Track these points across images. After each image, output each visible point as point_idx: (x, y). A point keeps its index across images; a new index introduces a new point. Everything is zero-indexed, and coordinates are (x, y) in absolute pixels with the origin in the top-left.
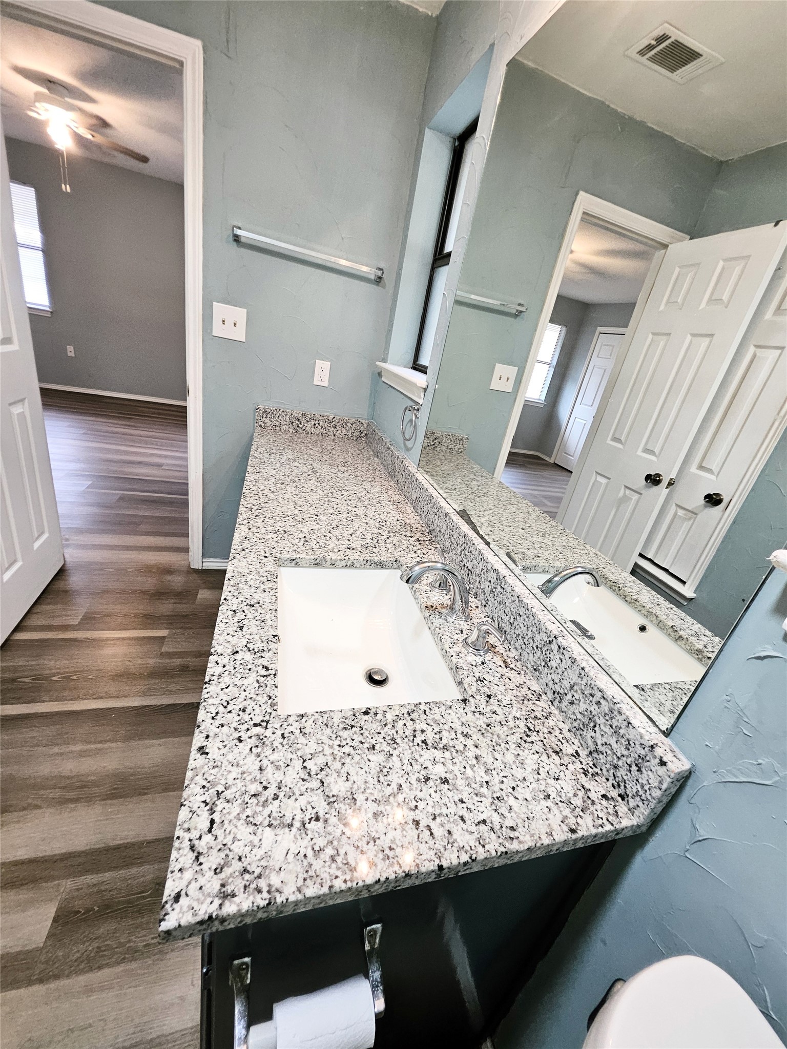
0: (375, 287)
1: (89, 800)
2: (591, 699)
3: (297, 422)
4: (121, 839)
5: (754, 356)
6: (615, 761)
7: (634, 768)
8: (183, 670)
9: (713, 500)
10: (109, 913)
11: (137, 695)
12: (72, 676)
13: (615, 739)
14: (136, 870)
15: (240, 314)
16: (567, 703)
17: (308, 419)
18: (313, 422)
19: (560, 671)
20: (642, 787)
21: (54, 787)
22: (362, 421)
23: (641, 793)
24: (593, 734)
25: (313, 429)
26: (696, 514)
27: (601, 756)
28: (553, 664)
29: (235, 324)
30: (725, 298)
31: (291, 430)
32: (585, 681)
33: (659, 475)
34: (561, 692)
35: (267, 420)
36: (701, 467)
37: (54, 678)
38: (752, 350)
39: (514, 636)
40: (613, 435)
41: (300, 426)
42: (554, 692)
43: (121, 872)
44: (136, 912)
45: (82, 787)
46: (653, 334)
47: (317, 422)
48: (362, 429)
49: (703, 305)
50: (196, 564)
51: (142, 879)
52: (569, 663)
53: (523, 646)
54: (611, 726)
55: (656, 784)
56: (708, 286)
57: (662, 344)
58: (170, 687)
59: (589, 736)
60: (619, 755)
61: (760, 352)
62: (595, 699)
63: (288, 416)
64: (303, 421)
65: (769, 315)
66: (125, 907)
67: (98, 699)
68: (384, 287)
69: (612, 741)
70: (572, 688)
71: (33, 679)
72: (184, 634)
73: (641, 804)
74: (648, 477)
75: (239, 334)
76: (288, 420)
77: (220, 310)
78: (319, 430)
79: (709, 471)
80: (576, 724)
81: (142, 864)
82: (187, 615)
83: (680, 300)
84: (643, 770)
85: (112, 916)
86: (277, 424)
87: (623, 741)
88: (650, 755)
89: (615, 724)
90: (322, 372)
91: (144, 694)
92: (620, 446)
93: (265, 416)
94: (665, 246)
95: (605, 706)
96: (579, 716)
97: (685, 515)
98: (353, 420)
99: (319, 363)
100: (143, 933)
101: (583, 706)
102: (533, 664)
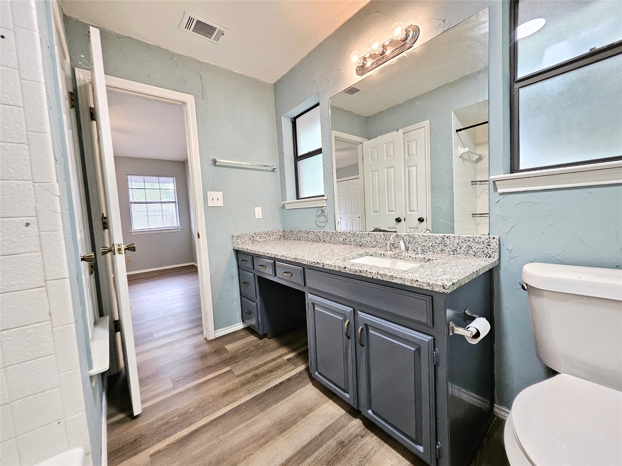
0: (272, 173)
1: (273, 438)
2: (466, 241)
3: (252, 238)
4: (306, 441)
5: (409, 170)
6: (482, 250)
7: (488, 246)
8: (256, 377)
9: (421, 220)
10: (331, 464)
11: (245, 395)
12: (200, 405)
13: (479, 245)
14: (325, 445)
15: (220, 194)
16: (459, 250)
17: (257, 235)
18: (259, 236)
19: (451, 243)
20: (493, 249)
21: (248, 445)
22: (280, 230)
23: (493, 250)
24: (472, 250)
25: (260, 239)
26: (418, 228)
27: (478, 253)
28: (448, 243)
29: (218, 199)
30: (392, 154)
31: (250, 243)
32: (461, 239)
33: (399, 218)
34: (455, 248)
35: (239, 241)
36: (410, 211)
37: (191, 411)
38: (407, 168)
39: (427, 248)
40: (373, 211)
41: (254, 239)
42: (453, 251)
43: (320, 450)
44: (342, 456)
45: (263, 436)
46: (387, 168)
47: (261, 236)
48: (281, 234)
49: (385, 158)
50: (211, 337)
51: (332, 447)
52: (453, 238)
53: (433, 248)
54: (476, 243)
55: (496, 244)
56: (384, 151)
57: (377, 174)
58: (259, 384)
59: (471, 252)
60: (482, 248)
61: (410, 168)
62: (467, 240)
63: (248, 236)
64: (255, 236)
65: (407, 157)
66: (336, 458)
67: (226, 406)
68: (276, 172)
69: (479, 246)
70: (458, 244)
71: (179, 417)
72: (239, 365)
73: (495, 253)
74: (396, 219)
75: (220, 203)
76: (248, 238)
77: (210, 194)
78: (262, 240)
79: (414, 211)
80: (465, 253)
81: (325, 442)
82: (231, 358)
83: (376, 158)
84: (491, 245)
85: (334, 464)
86: (244, 241)
87: (481, 243)
88: (490, 239)
89: (476, 241)
90: (258, 212)
91: (249, 392)
92: (378, 214)
93: (237, 239)
94: (362, 143)
95: (471, 240)
96: (465, 250)
97: (414, 230)
98: (276, 231)
99: (256, 209)
100: (353, 460)
101: (464, 246)
102: (440, 250)
